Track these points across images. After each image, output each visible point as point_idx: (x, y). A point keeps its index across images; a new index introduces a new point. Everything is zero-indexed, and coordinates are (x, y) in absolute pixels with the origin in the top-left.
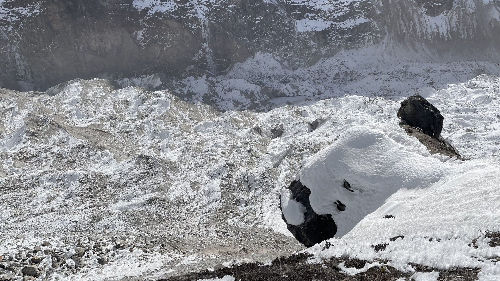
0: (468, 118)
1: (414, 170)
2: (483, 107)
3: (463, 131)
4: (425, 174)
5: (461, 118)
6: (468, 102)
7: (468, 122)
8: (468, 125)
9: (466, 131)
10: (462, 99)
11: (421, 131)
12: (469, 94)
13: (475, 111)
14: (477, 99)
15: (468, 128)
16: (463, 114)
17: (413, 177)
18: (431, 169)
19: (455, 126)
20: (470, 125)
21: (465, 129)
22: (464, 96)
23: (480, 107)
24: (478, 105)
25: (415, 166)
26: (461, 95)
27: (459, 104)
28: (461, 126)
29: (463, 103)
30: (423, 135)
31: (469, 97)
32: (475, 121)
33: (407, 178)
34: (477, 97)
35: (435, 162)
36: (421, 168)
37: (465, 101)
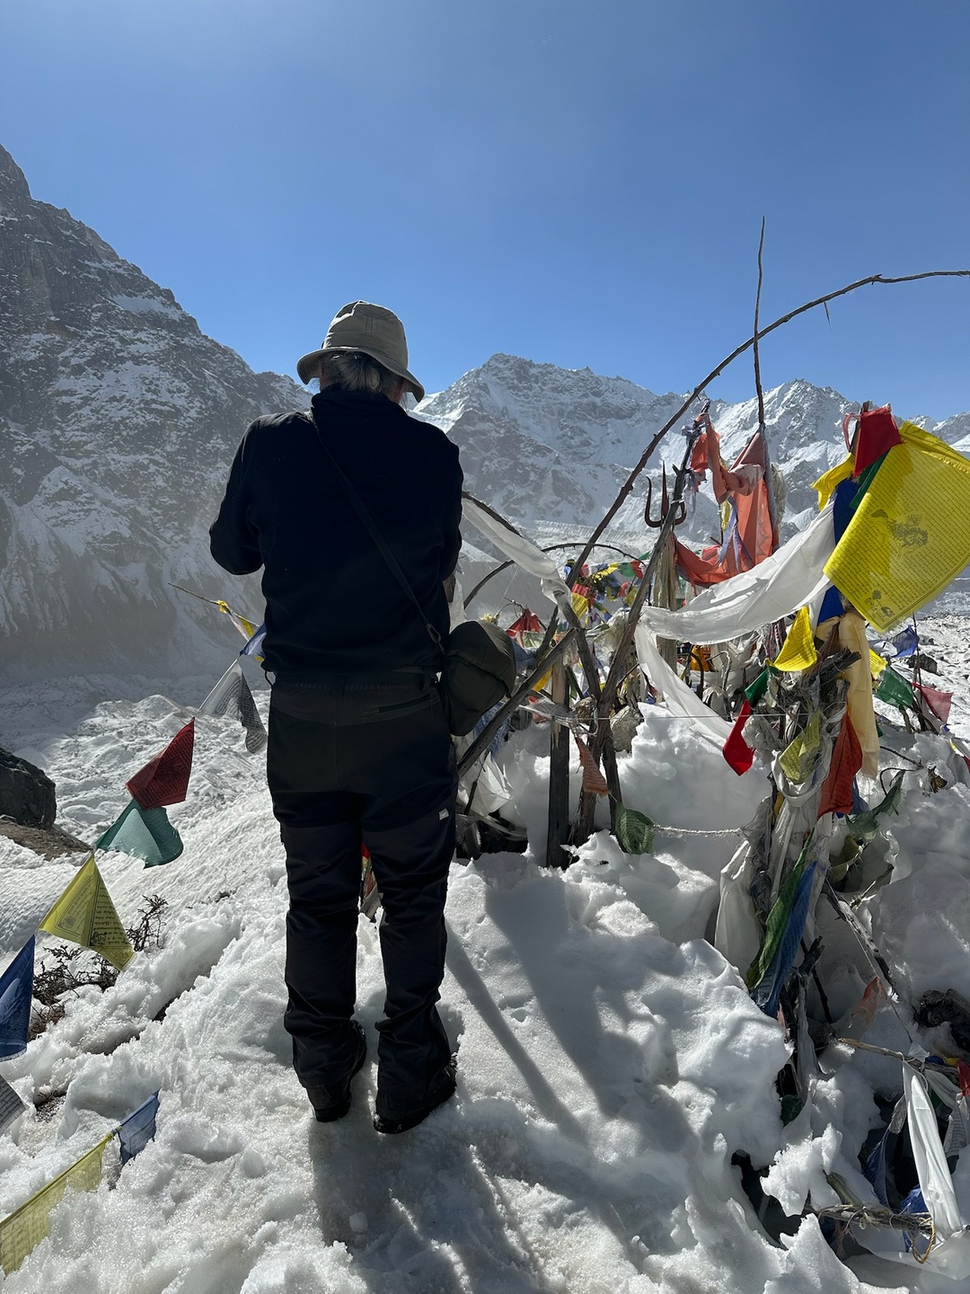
0: (95, 802)
1: (20, 904)
2: (119, 772)
3: (90, 833)
5: (79, 806)
6: (87, 766)
7: (97, 811)
8: (99, 818)
9: (96, 832)
10: (72, 763)
11: (13, 820)
12: (86, 747)
13: (105, 784)
14: (104, 756)
15: (99, 824)
16: (81, 795)
17: (21, 920)
19: (71, 826)
20: (103, 817)
21: (94, 827)
22: (76, 755)
23: (115, 773)
24: (109, 768)
25: (19, 895)
26: (69, 754)
27: (68, 775)
28: (83, 823)
29: (78, 772)
30: (20, 830)
31: (86, 755)
32: (111, 806)
33: (8, 928)
34: (104, 752)
35: (63, 870)
36: (35, 895)
37: (80, 766)
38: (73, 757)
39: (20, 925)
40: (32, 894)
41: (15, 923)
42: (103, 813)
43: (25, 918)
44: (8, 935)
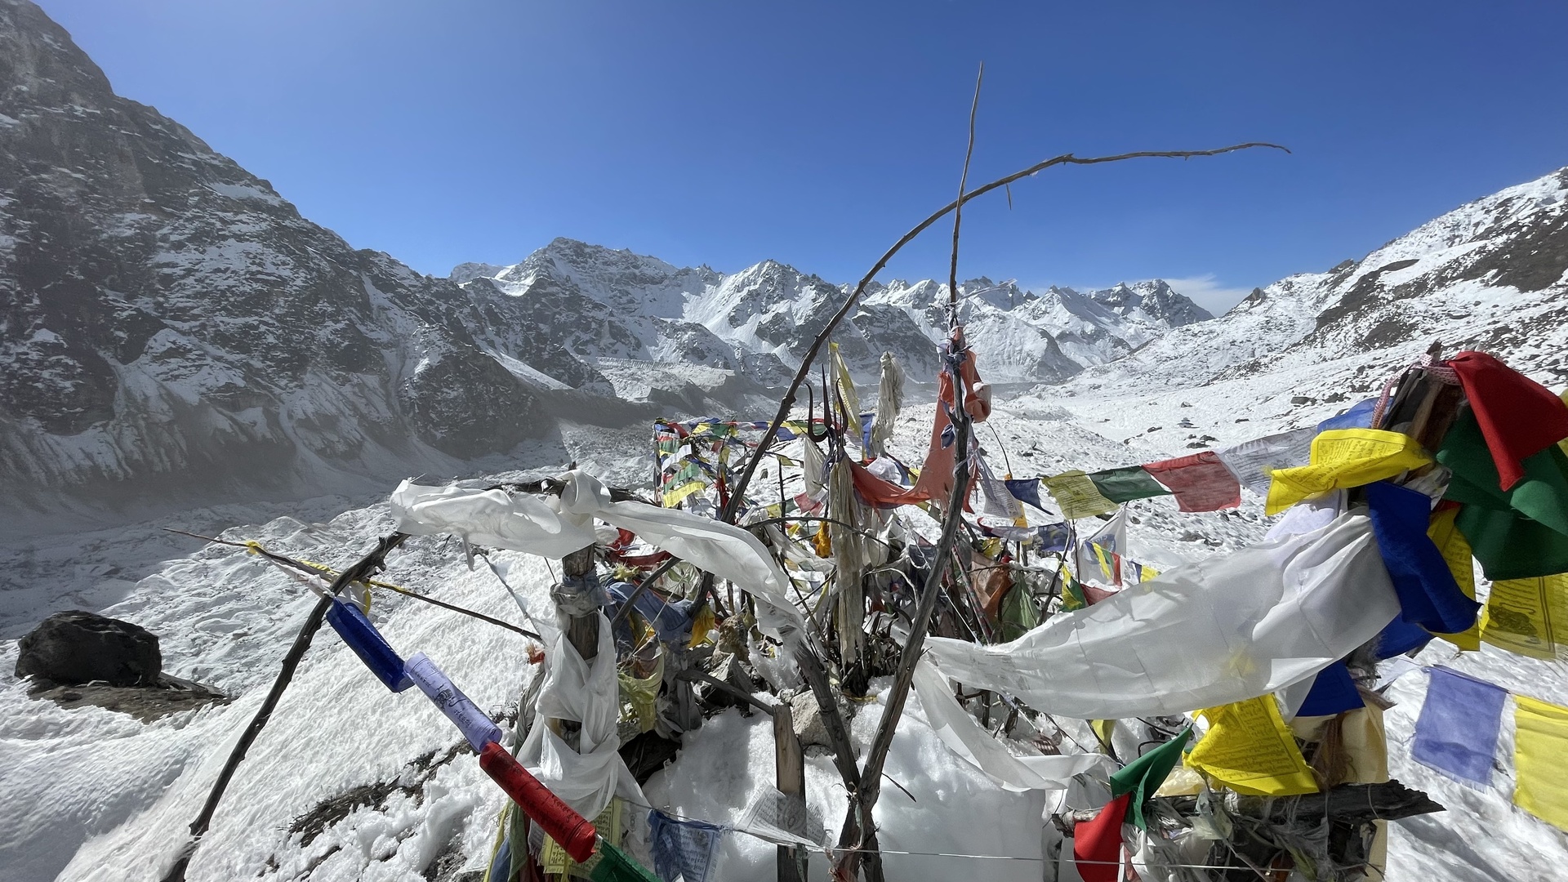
0: (229, 614)
1: (108, 782)
2: (253, 584)
3: (227, 641)
4: (143, 775)
5: (213, 620)
6: (218, 584)
7: (232, 621)
8: (234, 627)
9: (232, 639)
10: (202, 583)
11: (105, 684)
12: (214, 569)
13: (239, 597)
14: (235, 574)
15: (235, 632)
16: (214, 610)
17: (111, 800)
18: (154, 758)
19: (206, 638)
20: (239, 625)
21: (230, 635)
22: (206, 576)
23: (247, 587)
24: (242, 583)
25: (108, 771)
26: (198, 576)
27: (199, 595)
28: (218, 634)
29: (209, 590)
30: (114, 693)
31: (216, 575)
32: (246, 615)
33: (95, 810)
34: (234, 570)
35: (161, 737)
36: (127, 768)
37: (210, 585)
38: (203, 578)
39: (110, 804)
40: (125, 768)
41: (104, 803)
42: (239, 622)
43: (116, 796)
44: (95, 817)
